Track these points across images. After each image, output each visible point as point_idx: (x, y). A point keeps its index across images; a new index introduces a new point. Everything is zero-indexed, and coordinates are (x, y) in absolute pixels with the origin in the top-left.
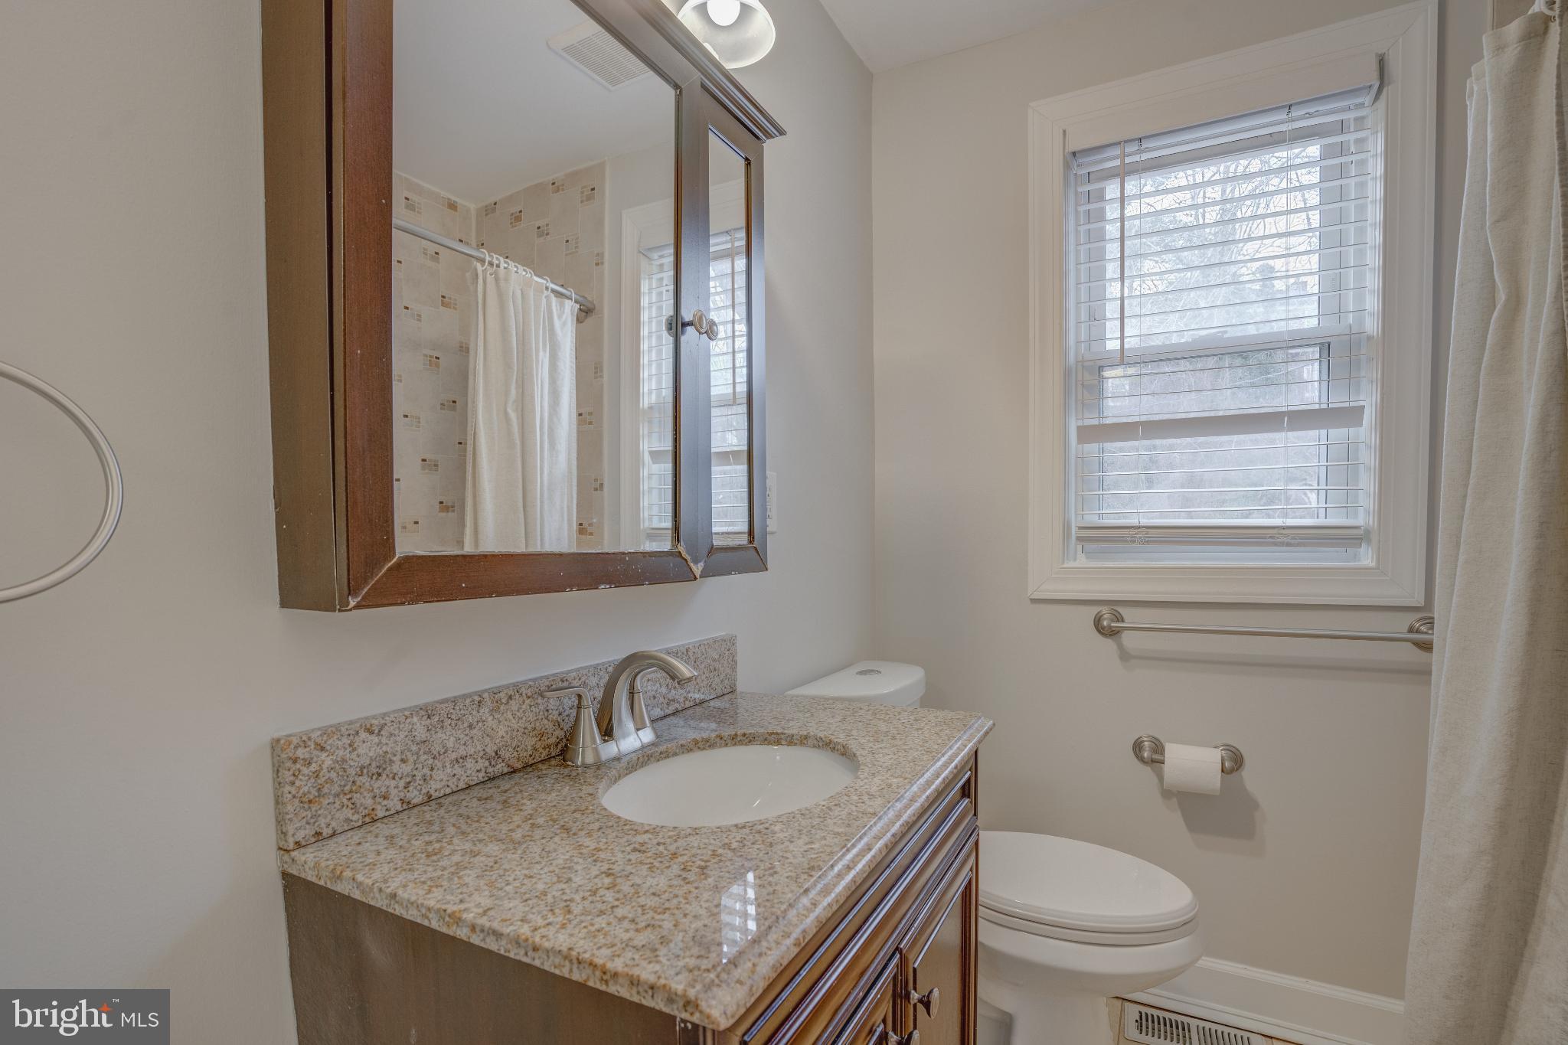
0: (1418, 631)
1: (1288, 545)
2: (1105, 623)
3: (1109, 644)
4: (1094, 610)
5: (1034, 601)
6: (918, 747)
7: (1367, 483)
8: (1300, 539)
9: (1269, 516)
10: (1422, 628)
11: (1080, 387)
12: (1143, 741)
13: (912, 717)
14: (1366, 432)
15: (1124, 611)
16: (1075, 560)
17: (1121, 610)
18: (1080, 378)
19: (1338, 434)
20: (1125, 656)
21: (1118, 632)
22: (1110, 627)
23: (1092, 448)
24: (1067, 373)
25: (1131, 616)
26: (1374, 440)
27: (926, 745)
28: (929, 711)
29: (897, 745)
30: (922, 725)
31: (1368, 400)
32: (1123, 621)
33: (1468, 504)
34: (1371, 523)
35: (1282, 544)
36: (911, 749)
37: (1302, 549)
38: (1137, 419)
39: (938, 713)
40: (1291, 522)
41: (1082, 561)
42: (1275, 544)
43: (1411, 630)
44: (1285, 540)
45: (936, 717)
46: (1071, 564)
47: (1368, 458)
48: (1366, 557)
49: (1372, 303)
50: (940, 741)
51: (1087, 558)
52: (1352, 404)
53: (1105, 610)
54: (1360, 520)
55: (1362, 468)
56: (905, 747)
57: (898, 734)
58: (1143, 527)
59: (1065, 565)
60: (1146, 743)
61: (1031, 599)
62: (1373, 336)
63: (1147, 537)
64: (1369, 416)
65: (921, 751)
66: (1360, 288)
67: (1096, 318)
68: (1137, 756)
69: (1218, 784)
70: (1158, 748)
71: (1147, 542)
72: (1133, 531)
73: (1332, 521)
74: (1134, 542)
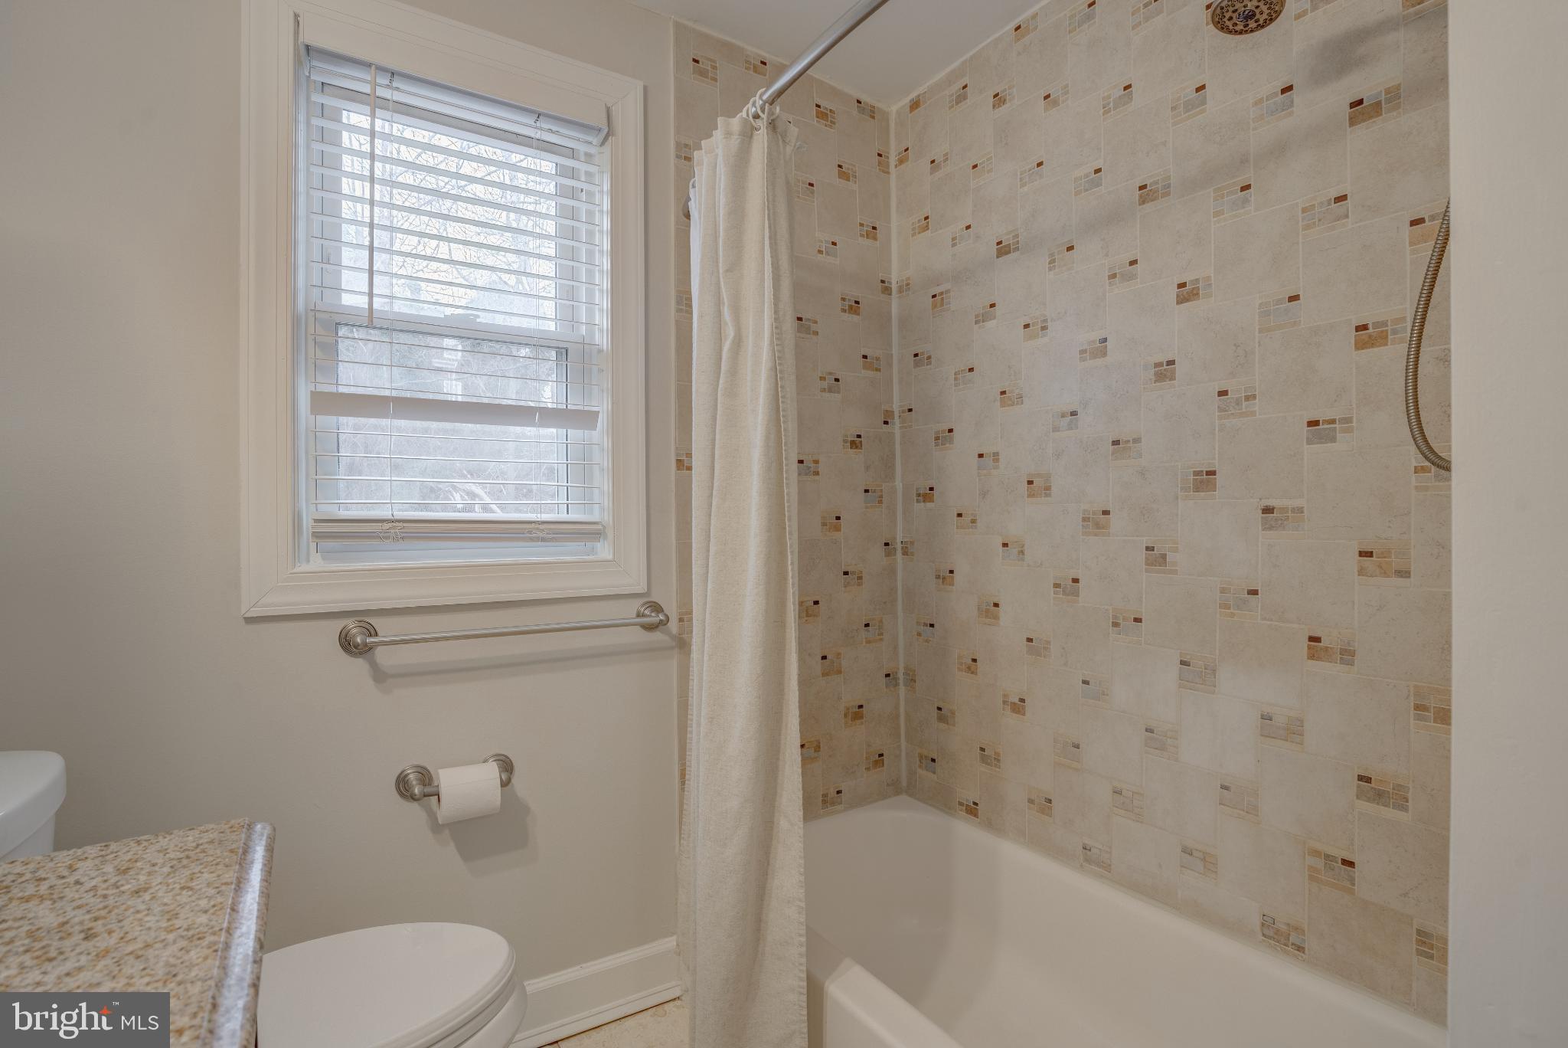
0: (644, 616)
1: (543, 540)
2: (359, 640)
3: (359, 664)
4: (337, 625)
5: (250, 620)
6: (163, 935)
7: (603, 483)
8: (554, 534)
9: (520, 511)
10: (646, 612)
11: (311, 344)
12: (408, 774)
13: (109, 868)
14: (599, 435)
15: (376, 622)
16: (308, 561)
17: (373, 621)
18: (311, 330)
19: (575, 434)
20: (379, 675)
21: (371, 649)
22: (366, 644)
23: (327, 421)
24: (296, 321)
25: (387, 628)
26: (607, 443)
27: (178, 923)
28: (139, 843)
29: (107, 951)
30: (142, 878)
31: (601, 405)
32: (376, 634)
33: (714, 503)
34: (606, 518)
35: (538, 539)
36: (147, 946)
37: (553, 544)
38: (387, 393)
39: (163, 842)
40: (545, 517)
41: (317, 563)
42: (532, 540)
43: (638, 616)
44: (541, 535)
45: (164, 851)
46: (304, 567)
47: (602, 459)
48: (604, 551)
49: (603, 321)
50: (203, 903)
51: (323, 559)
52: (586, 408)
53: (351, 623)
54: (595, 516)
55: (596, 469)
56: (130, 949)
57: (96, 919)
58: (399, 521)
59: (297, 570)
60: (411, 776)
61: (245, 618)
62: (603, 350)
63: (402, 532)
64: (602, 421)
65: (175, 942)
66: (590, 303)
67: (329, 260)
68: (401, 794)
69: (499, 803)
70: (426, 777)
71: (402, 538)
72: (386, 526)
73: (573, 516)
74: (387, 538)
